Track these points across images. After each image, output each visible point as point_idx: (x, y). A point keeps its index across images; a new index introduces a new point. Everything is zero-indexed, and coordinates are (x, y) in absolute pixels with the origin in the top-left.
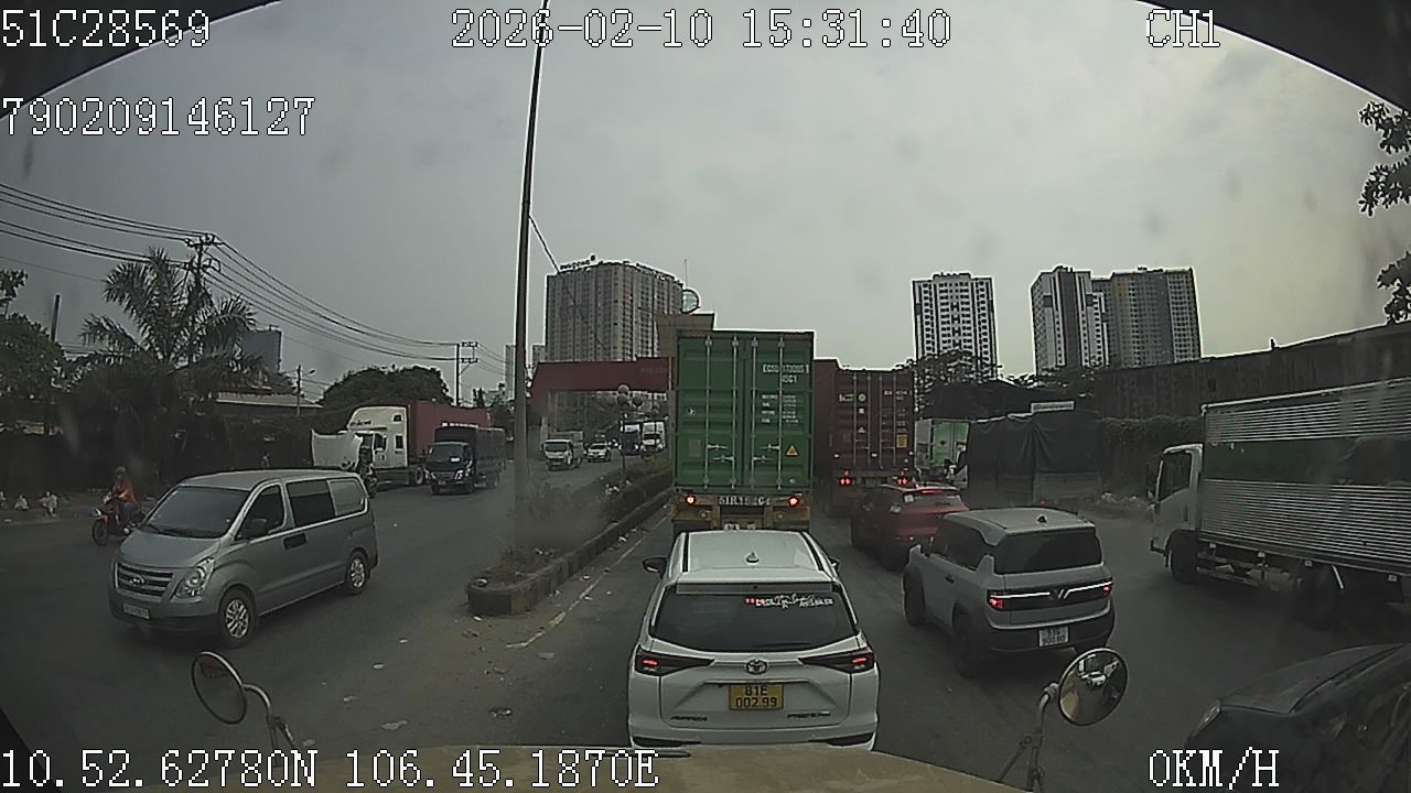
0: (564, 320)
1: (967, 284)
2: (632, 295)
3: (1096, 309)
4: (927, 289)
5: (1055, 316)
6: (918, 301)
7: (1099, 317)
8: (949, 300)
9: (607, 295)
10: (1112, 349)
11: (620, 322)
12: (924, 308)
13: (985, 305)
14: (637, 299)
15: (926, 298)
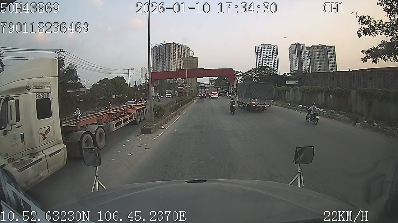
0: (157, 60)
1: (270, 47)
2: (176, 52)
3: (307, 55)
4: (259, 48)
5: (295, 57)
6: (256, 52)
7: (308, 57)
8: (265, 51)
9: (169, 52)
10: (312, 66)
11: (173, 59)
12: (258, 53)
13: (276, 53)
14: (177, 53)
15: (259, 51)
